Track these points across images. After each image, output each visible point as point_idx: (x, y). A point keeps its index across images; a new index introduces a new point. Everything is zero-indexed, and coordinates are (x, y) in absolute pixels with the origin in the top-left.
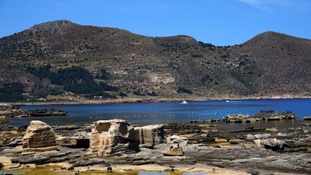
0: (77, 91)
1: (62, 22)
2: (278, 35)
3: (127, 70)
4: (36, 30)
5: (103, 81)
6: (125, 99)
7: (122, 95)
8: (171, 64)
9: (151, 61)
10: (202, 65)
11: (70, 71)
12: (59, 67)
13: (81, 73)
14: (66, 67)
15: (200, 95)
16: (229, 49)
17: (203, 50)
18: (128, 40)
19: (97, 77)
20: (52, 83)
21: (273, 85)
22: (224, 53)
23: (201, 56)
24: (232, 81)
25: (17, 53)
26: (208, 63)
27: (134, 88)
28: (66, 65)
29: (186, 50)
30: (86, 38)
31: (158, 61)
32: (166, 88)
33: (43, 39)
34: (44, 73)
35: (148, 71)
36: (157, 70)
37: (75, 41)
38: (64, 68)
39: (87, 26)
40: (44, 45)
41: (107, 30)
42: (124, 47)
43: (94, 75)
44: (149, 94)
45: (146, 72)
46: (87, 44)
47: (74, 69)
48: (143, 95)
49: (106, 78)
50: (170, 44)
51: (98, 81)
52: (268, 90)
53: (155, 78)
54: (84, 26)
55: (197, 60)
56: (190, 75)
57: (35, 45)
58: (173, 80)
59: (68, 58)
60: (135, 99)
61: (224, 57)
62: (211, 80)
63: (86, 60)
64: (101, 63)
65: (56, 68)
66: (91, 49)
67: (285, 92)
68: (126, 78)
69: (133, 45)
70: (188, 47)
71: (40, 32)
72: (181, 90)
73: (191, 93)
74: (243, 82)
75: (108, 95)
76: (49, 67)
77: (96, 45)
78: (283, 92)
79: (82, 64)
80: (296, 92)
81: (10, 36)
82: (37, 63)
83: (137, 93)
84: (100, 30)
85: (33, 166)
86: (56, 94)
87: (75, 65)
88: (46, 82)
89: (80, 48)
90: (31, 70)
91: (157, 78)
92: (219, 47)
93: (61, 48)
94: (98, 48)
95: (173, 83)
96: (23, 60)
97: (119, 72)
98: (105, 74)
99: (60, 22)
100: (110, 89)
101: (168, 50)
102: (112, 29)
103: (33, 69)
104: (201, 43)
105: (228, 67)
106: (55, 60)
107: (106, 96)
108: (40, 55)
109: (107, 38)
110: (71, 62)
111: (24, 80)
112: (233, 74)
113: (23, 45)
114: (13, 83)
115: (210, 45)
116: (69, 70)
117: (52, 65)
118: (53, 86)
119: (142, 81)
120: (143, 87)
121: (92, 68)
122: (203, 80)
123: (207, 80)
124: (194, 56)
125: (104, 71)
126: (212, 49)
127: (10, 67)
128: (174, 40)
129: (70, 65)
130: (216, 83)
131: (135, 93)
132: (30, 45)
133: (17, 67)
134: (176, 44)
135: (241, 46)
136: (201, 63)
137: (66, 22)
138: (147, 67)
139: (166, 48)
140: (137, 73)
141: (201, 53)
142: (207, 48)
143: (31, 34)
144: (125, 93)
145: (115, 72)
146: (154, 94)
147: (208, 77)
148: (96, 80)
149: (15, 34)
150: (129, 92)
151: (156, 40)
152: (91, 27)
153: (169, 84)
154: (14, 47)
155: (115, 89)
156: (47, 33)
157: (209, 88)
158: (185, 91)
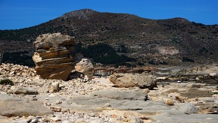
1: (86, 10)
3: (141, 45)
4: (67, 17)
5: (124, 54)
7: (141, 65)
8: (174, 40)
9: (158, 38)
10: (198, 40)
11: (97, 46)
12: (88, 44)
13: (105, 48)
14: (94, 44)
16: (216, 27)
17: (197, 29)
18: (138, 23)
19: (119, 51)
20: (84, 56)
22: (214, 30)
23: (196, 33)
26: (203, 38)
27: (148, 59)
28: (94, 42)
29: (184, 29)
30: (105, 22)
31: (163, 37)
32: (173, 58)
33: (73, 23)
34: (77, 49)
35: (157, 45)
36: (164, 44)
37: (98, 24)
38: (92, 44)
39: (105, 13)
40: (74, 28)
41: (121, 15)
42: (135, 27)
43: (116, 50)
44: (161, 63)
45: (155, 46)
46: (107, 26)
47: (100, 45)
48: (157, 64)
49: (125, 52)
50: (170, 24)
51: (120, 54)
53: (163, 51)
54: (103, 13)
55: (193, 36)
56: (190, 48)
57: (67, 28)
58: (177, 52)
59: (94, 37)
61: (214, 33)
62: (207, 51)
63: (108, 38)
64: (120, 40)
65: (86, 45)
66: (111, 30)
69: (143, 26)
70: (185, 26)
71: (70, 18)
72: (185, 60)
73: (193, 61)
75: (130, 65)
76: (80, 44)
77: (114, 27)
79: (105, 41)
81: (47, 23)
83: (152, 63)
84: (116, 15)
87: (100, 42)
88: (80, 56)
89: (102, 29)
91: (164, 50)
92: (209, 26)
93: (88, 30)
94: (115, 29)
95: (177, 54)
97: (135, 47)
98: (124, 49)
99: (85, 11)
100: (130, 60)
101: (170, 29)
102: (125, 14)
104: (194, 23)
106: (84, 39)
109: (122, 21)
110: (97, 40)
115: (201, 25)
117: (82, 43)
119: (153, 54)
120: (155, 58)
121: (114, 44)
122: (201, 51)
123: (203, 51)
124: (191, 33)
125: (123, 46)
126: (203, 27)
128: (173, 21)
129: (97, 43)
130: (211, 54)
131: (150, 63)
132: (63, 28)
134: (175, 24)
136: (197, 38)
137: (89, 10)
138: (156, 42)
139: (168, 27)
140: (149, 46)
141: (196, 31)
142: (199, 26)
143: (63, 20)
144: (142, 63)
145: (132, 47)
146: (165, 63)
147: (204, 49)
148: (118, 53)
149: (50, 21)
150: (145, 62)
151: (158, 21)
152: (108, 13)
153: (175, 55)
154: (51, 30)
155: (134, 60)
156: (75, 19)
157: (206, 57)
158: (188, 60)
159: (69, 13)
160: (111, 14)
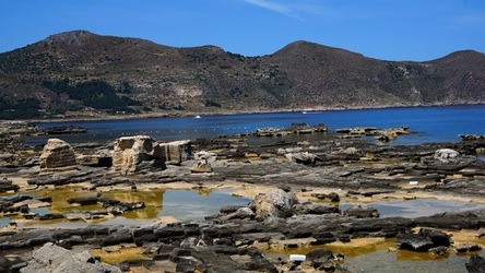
0: (98, 107)
2: (310, 44)
3: (151, 83)
4: (52, 41)
5: (126, 95)
6: (150, 114)
7: (147, 110)
8: (198, 77)
9: (177, 73)
10: (231, 77)
12: (77, 81)
13: (101, 87)
14: (86, 81)
15: (229, 108)
16: (258, 59)
17: (231, 61)
18: (151, 51)
19: (120, 91)
20: (71, 98)
21: (306, 96)
22: (254, 64)
23: (229, 67)
24: (263, 93)
25: (32, 67)
26: (237, 75)
27: (159, 102)
28: (86, 79)
29: (213, 62)
30: (106, 50)
31: (184, 72)
32: (194, 101)
33: (60, 51)
34: (61, 87)
35: (174, 84)
36: (183, 82)
37: (95, 52)
38: (83, 82)
39: (106, 36)
40: (61, 57)
41: (129, 40)
42: (147, 58)
43: (116, 89)
44: (176, 108)
45: (170, 85)
46: (107, 55)
47: (94, 83)
48: (169, 109)
49: (129, 92)
50: (196, 54)
51: (120, 95)
52: (300, 102)
53: (181, 91)
55: (225, 72)
56: (218, 87)
57: (51, 57)
58: (199, 93)
59: (88, 71)
60: (160, 115)
61: (254, 68)
62: (241, 92)
63: (107, 72)
64: (123, 76)
65: (74, 82)
66: (113, 61)
67: (318, 104)
68: (151, 92)
69: (157, 57)
70: (216, 57)
71: (56, 43)
72: (209, 104)
73: (219, 106)
74: (274, 94)
75: (132, 110)
76: (67, 81)
77: (117, 57)
78: (315, 104)
79: (103, 77)
80: (328, 103)
81: (23, 48)
82: (54, 77)
83: (162, 108)
84: (122, 40)
85: (52, 187)
86: (76, 110)
87: (95, 78)
88: (64, 97)
89: (100, 60)
90: (47, 84)
91: (183, 91)
92: (248, 58)
93: (80, 61)
94: (119, 59)
95: (200, 96)
96: (39, 73)
97: (143, 86)
98: (127, 88)
99: (78, 33)
100: (134, 103)
101: (195, 61)
102: (134, 39)
103: (49, 83)
104: (229, 54)
105: (258, 79)
106: (73, 73)
107: (129, 111)
108: (57, 68)
109: (129, 49)
110: (91, 75)
111: (40, 95)
112: (264, 86)
113: (38, 57)
114: (28, 99)
115: (239, 56)
116: (89, 84)
117: (70, 78)
118: (72, 101)
119: (167, 95)
120: (169, 101)
121: (114, 81)
122: (232, 93)
123: (236, 93)
124: (222, 67)
125: (126, 84)
126: (241, 60)
127: (24, 82)
128: (201, 50)
129: (90, 79)
130: (246, 96)
131: (160, 108)
132: (45, 57)
133: (32, 81)
134: (203, 55)
135: (271, 56)
136: (229, 75)
137: (84, 32)
138: (173, 80)
139: (192, 59)
140: (162, 86)
141: (230, 64)
142: (236, 58)
143: (46, 45)
144: (150, 107)
145: (139, 86)
146: (180, 108)
147: (237, 89)
148: (118, 94)
149: (29, 45)
150: (153, 107)
151: (181, 50)
152: (111, 37)
153: (196, 97)
154: (27, 59)
155: (139, 104)
156: (63, 45)
157: (238, 100)
158: (214, 104)
159: (55, 36)
160: (116, 38)
